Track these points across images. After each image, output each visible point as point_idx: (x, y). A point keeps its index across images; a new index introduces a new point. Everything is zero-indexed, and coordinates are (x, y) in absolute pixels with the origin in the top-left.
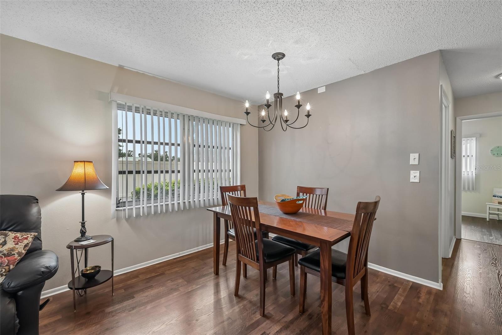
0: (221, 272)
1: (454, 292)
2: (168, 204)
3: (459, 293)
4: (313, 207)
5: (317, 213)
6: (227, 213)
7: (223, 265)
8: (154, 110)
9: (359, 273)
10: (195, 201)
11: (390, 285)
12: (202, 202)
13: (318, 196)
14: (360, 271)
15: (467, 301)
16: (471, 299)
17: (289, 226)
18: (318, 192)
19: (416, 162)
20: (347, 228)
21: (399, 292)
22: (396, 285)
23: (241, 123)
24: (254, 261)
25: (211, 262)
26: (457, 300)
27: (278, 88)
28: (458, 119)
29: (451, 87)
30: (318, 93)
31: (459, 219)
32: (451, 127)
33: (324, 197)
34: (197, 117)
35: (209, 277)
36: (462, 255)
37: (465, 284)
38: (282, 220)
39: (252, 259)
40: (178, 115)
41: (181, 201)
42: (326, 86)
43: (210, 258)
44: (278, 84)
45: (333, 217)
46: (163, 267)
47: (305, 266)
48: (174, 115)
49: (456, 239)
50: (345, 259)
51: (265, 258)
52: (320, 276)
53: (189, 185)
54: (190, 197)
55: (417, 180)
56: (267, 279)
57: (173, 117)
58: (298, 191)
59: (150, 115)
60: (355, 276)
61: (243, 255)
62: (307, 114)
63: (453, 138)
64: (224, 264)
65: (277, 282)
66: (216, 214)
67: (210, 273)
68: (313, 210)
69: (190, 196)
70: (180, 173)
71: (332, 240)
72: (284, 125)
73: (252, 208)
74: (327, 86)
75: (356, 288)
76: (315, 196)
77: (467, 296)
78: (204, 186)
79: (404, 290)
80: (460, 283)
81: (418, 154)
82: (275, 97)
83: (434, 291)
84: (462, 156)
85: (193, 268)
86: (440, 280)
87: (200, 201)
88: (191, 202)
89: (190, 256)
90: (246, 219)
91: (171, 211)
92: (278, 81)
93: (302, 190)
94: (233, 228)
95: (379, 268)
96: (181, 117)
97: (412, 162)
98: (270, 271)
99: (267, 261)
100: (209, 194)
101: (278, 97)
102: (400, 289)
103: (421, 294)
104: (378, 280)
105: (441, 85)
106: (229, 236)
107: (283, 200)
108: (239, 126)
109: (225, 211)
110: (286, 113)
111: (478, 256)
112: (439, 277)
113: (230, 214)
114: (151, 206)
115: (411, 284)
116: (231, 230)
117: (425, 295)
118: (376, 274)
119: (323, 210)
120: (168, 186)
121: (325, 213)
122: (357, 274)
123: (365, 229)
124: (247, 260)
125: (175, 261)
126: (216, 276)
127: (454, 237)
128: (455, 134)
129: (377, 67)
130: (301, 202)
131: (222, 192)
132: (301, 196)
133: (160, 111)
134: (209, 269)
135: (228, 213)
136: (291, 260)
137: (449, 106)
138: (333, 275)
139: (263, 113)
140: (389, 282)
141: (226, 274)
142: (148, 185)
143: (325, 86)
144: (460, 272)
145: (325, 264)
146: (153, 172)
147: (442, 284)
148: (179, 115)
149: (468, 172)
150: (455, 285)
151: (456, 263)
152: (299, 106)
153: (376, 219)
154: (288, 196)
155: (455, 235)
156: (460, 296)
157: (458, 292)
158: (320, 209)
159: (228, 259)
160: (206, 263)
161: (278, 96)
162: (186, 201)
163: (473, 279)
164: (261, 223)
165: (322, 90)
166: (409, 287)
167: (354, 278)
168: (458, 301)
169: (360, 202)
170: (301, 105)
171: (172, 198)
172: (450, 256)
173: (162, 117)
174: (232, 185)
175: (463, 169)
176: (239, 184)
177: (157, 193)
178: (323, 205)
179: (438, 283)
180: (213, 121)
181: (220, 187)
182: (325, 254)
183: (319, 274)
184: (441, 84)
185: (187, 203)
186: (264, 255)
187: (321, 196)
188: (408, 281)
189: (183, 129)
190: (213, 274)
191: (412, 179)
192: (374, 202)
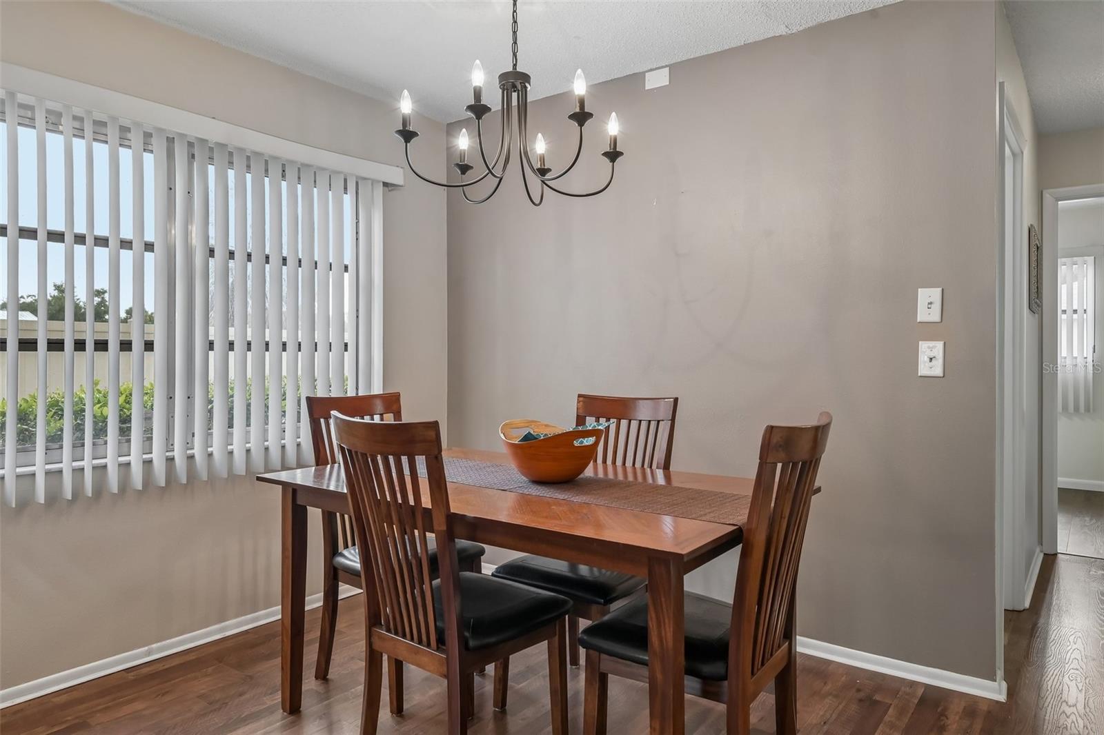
0: (307, 703)
1: (1037, 705)
2: (105, 467)
3: (1050, 706)
4: (629, 463)
5: (640, 479)
6: (332, 488)
7: (317, 678)
8: (48, 111)
9: (768, 660)
10: (210, 455)
11: (861, 700)
12: (239, 457)
13: (644, 425)
14: (772, 655)
15: (1069, 726)
16: (1079, 719)
17: (546, 517)
18: (644, 412)
19: (935, 315)
20: (731, 517)
21: (887, 718)
22: (877, 697)
23: (386, 181)
24: (429, 645)
25: (273, 670)
26: (1044, 725)
27: (515, 55)
28: (1048, 195)
29: (1029, 95)
30: (646, 89)
31: (1052, 498)
32: (1028, 218)
33: (664, 428)
34: (222, 146)
35: (263, 721)
36: (1057, 599)
37: (1066, 679)
38: (525, 502)
39: (420, 642)
40: (148, 136)
41: (157, 456)
42: (671, 66)
43: (268, 657)
44: (515, 42)
45: (690, 489)
46: (80, 701)
47: (601, 651)
48: (129, 136)
49: (1045, 554)
50: (727, 618)
51: (467, 634)
52: (648, 680)
53: (190, 398)
54: (193, 442)
55: (937, 370)
56: (473, 714)
57: (127, 143)
58: (581, 411)
59: (34, 127)
60: (755, 670)
61: (389, 630)
62: (608, 150)
63: (1034, 249)
64: (322, 674)
65: (509, 718)
66: (293, 492)
67: (270, 710)
68: (629, 470)
69: (193, 436)
70: (152, 350)
71: (684, 550)
72: (534, 181)
73: (421, 462)
74: (674, 68)
75: (762, 719)
76: (634, 424)
77: (1069, 711)
78: (249, 405)
79: (901, 712)
80: (1052, 679)
81: (939, 290)
82: (504, 85)
83: (985, 708)
84: (1059, 312)
85: (201, 697)
86: (1000, 673)
87: (231, 453)
88: (197, 457)
89: (192, 657)
90: (400, 501)
91: (115, 490)
92: (515, 33)
93: (592, 405)
94: (354, 544)
95: (832, 652)
96: (158, 144)
97: (923, 315)
98: (485, 685)
99: (472, 643)
100: (265, 431)
101: (514, 86)
102: (891, 710)
103: (947, 719)
104: (828, 688)
105: (1002, 84)
106: (341, 574)
107: (528, 437)
108: (380, 189)
109: (326, 482)
110: (540, 146)
111: (1099, 599)
112: (997, 664)
113: (345, 491)
114: (34, 475)
115: (920, 692)
116: (346, 553)
117: (960, 718)
118: (822, 669)
119: (661, 471)
120: (105, 405)
121: (668, 477)
122: (763, 664)
123: (787, 515)
124: (401, 645)
125: (131, 676)
126: (291, 718)
127: (1038, 550)
128: (1040, 238)
129: (823, 18)
130: (589, 441)
131: (316, 416)
132: (591, 423)
133: (75, 118)
134: (265, 696)
135: (337, 486)
136: (556, 638)
137: (1022, 153)
138: (691, 672)
139: (464, 142)
140: (859, 690)
141: (329, 707)
142: (24, 399)
143: (666, 66)
144: (1053, 648)
145: (663, 635)
146: (42, 345)
147: (1004, 685)
148: (150, 135)
149: (1076, 358)
150: (1040, 684)
151: (1042, 621)
152: (581, 117)
153: (819, 490)
154: (546, 426)
155: (1042, 545)
156: (1052, 716)
157: (1046, 705)
158: (651, 467)
159: (336, 658)
160: (251, 677)
161: (515, 82)
162: (177, 453)
163: (1086, 664)
164: (452, 511)
165: (657, 80)
166: (916, 701)
167: (753, 674)
168: (1045, 727)
169: (772, 427)
170: (590, 115)
171: (120, 442)
172: (1027, 604)
173: (83, 137)
174: (351, 393)
175: (1063, 351)
176: (377, 389)
177: (62, 430)
178: (660, 455)
179: (996, 681)
180: (284, 165)
181: (308, 399)
182: (663, 599)
183: (645, 671)
184: (1001, 81)
185: (180, 462)
186: (463, 624)
187: (653, 424)
188: (913, 684)
189: (166, 188)
190: (280, 713)
191: (924, 369)
192: (817, 429)
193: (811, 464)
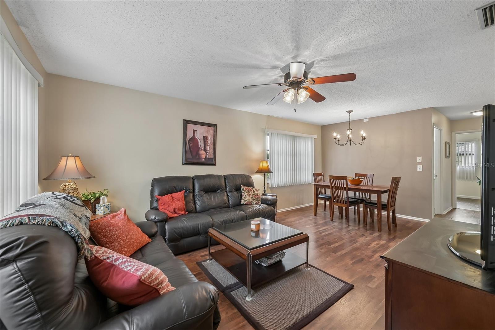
11: (406, 221)
13: (369, 178)
14: (392, 207)
18: (369, 176)
19: (420, 161)
25: (313, 211)
28: (453, 133)
30: (364, 122)
31: (455, 199)
32: (445, 140)
33: (371, 179)
39: (342, 203)
42: (369, 118)
49: (453, 208)
50: (387, 202)
55: (421, 170)
61: (336, 202)
63: (447, 146)
66: (316, 185)
67: (312, 215)
73: (345, 181)
76: (367, 178)
81: (421, 157)
97: (418, 161)
105: (433, 123)
108: (313, 139)
115: (418, 221)
124: (339, 204)
128: (450, 143)
130: (362, 179)
137: (442, 129)
160: (309, 211)
165: (366, 120)
167: (390, 209)
169: (393, 177)
172: (444, 214)
190: (314, 216)
191: (419, 170)
192: (399, 178)
193: (398, 182)
